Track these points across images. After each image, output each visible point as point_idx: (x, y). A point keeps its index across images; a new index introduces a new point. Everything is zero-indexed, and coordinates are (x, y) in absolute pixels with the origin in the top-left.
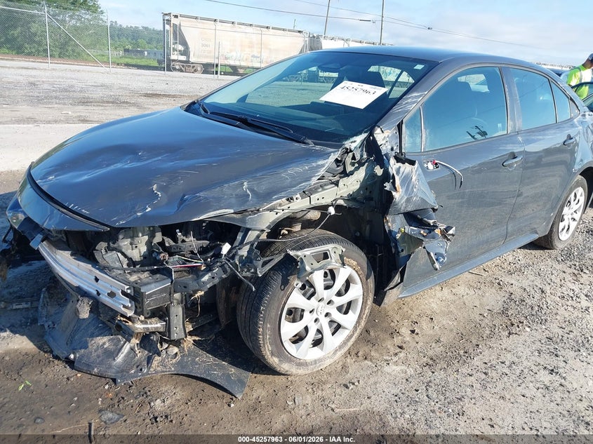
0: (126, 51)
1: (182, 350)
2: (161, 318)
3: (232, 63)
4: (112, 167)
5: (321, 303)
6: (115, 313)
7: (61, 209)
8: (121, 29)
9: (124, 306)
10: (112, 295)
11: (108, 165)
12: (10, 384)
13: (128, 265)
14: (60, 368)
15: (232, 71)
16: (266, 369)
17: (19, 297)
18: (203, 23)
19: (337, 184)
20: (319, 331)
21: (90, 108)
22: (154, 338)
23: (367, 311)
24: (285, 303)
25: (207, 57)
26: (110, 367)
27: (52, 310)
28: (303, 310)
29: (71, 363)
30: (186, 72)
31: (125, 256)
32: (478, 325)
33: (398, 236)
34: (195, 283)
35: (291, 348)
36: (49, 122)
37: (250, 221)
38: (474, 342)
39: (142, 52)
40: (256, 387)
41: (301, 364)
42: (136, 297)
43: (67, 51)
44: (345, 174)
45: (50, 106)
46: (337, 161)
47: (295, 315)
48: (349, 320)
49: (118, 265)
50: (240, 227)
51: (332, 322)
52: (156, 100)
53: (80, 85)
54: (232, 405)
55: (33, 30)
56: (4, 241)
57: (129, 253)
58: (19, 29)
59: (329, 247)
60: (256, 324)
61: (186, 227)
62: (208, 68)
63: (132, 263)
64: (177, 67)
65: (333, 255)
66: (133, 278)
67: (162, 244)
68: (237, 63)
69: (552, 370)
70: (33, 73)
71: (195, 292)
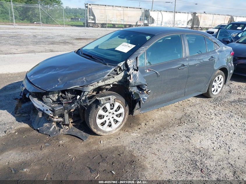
0: (72, 19)
1: (69, 128)
2: (62, 118)
3: (113, 23)
4: (49, 73)
5: (110, 114)
6: (49, 116)
7: (34, 86)
8: (70, 10)
9: (50, 114)
10: (47, 110)
11: (48, 73)
12: (21, 136)
13: (53, 102)
14: (35, 132)
15: (113, 26)
16: (95, 134)
17: (25, 112)
18: (101, 7)
19: (114, 77)
20: (110, 122)
21: (54, 45)
22: (60, 123)
23: (126, 117)
24: (97, 113)
25: (103, 21)
26: (48, 132)
27: (34, 116)
28: (104, 116)
29: (38, 131)
30: (94, 27)
31: (52, 99)
32: (169, 123)
33: (133, 93)
34: (70, 107)
35: (100, 127)
36: (39, 52)
37: (85, 89)
38: (165, 128)
39: (78, 19)
40: (91, 139)
41: (104, 132)
42: (53, 111)
43: (49, 20)
44: (117, 74)
45: (40, 45)
46: (114, 70)
47: (101, 117)
48: (120, 119)
49: (49, 102)
50: (82, 91)
51: (114, 120)
52: (80, 41)
53: (52, 36)
54: (82, 143)
55: (36, 12)
56: (20, 95)
57: (52, 98)
58: (30, 12)
59: (110, 97)
60: (89, 119)
61: (68, 91)
62: (103, 25)
63: (54, 101)
64: (91, 25)
65: (111, 99)
66: (53, 105)
67: (61, 96)
68: (115, 23)
69: (187, 137)
70: (35, 31)
71: (71, 110)
